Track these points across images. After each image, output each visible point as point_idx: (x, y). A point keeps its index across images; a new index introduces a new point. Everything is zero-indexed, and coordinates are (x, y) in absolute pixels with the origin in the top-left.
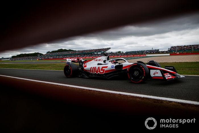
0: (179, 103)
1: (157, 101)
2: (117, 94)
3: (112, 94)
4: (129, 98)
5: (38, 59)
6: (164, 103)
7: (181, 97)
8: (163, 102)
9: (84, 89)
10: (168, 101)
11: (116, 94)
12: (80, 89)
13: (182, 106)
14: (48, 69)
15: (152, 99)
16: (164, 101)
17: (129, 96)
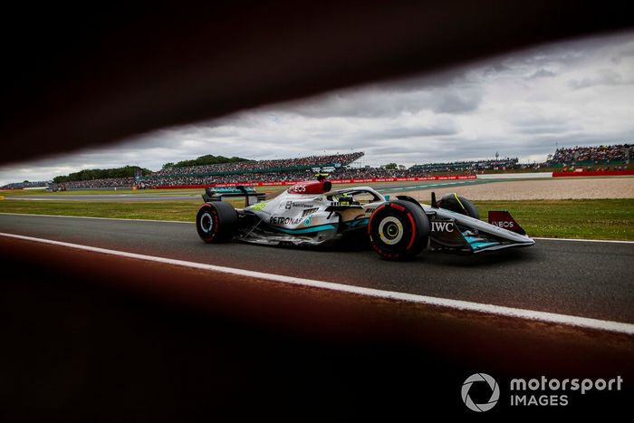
0: (577, 328)
1: (506, 321)
2: (382, 298)
3: (365, 297)
4: (419, 309)
5: (134, 188)
6: (529, 328)
7: (586, 310)
8: (528, 324)
9: (278, 282)
10: (544, 322)
11: (378, 298)
12: (265, 280)
13: (587, 338)
14: (167, 219)
15: (492, 314)
16: (530, 321)
17: (420, 304)
